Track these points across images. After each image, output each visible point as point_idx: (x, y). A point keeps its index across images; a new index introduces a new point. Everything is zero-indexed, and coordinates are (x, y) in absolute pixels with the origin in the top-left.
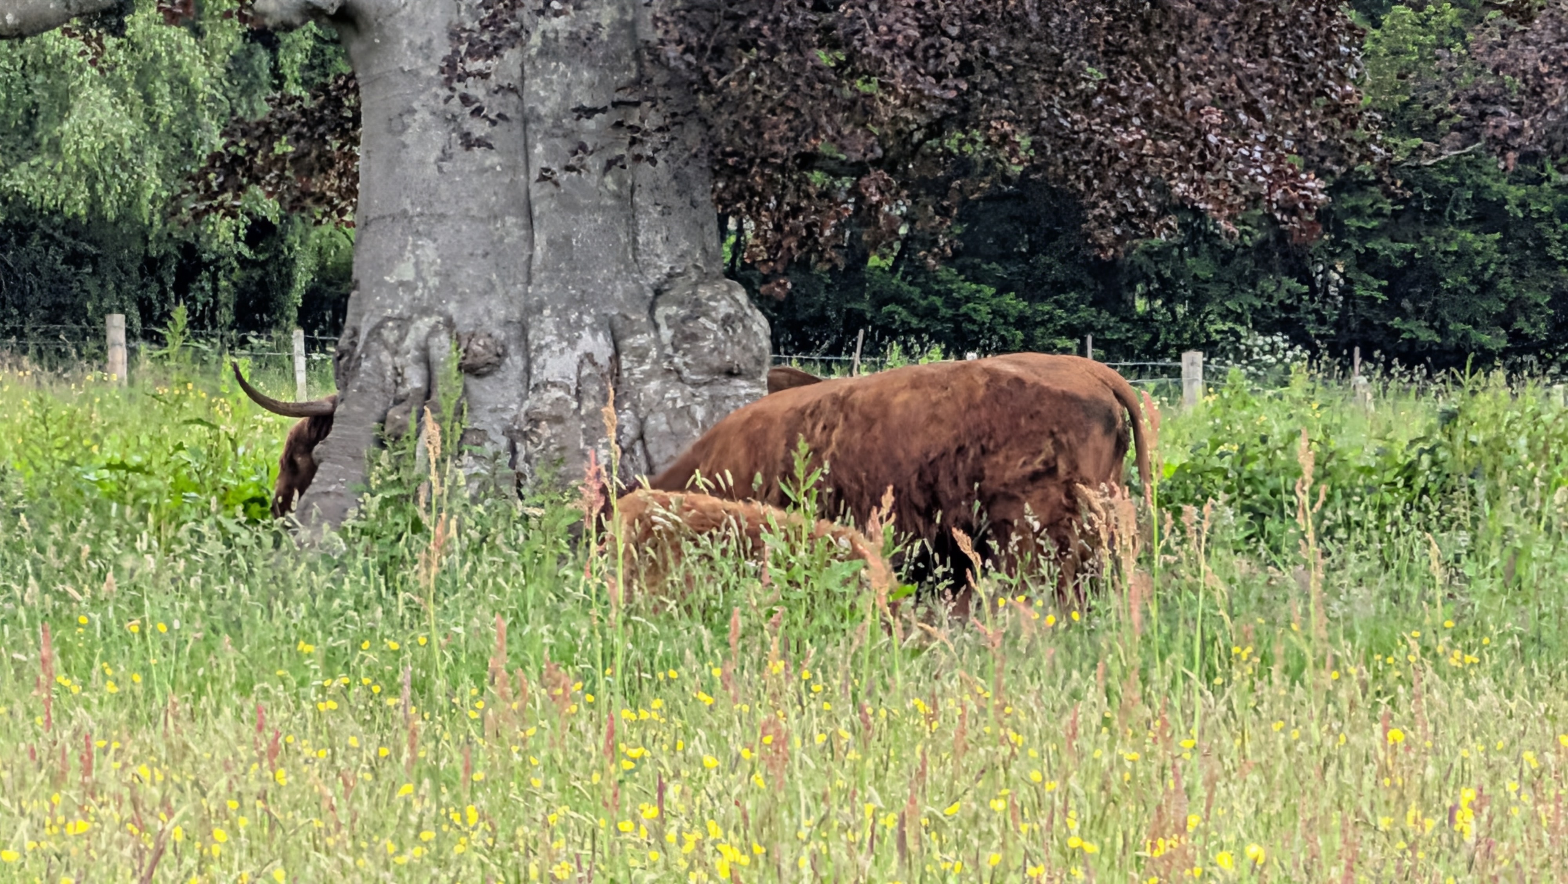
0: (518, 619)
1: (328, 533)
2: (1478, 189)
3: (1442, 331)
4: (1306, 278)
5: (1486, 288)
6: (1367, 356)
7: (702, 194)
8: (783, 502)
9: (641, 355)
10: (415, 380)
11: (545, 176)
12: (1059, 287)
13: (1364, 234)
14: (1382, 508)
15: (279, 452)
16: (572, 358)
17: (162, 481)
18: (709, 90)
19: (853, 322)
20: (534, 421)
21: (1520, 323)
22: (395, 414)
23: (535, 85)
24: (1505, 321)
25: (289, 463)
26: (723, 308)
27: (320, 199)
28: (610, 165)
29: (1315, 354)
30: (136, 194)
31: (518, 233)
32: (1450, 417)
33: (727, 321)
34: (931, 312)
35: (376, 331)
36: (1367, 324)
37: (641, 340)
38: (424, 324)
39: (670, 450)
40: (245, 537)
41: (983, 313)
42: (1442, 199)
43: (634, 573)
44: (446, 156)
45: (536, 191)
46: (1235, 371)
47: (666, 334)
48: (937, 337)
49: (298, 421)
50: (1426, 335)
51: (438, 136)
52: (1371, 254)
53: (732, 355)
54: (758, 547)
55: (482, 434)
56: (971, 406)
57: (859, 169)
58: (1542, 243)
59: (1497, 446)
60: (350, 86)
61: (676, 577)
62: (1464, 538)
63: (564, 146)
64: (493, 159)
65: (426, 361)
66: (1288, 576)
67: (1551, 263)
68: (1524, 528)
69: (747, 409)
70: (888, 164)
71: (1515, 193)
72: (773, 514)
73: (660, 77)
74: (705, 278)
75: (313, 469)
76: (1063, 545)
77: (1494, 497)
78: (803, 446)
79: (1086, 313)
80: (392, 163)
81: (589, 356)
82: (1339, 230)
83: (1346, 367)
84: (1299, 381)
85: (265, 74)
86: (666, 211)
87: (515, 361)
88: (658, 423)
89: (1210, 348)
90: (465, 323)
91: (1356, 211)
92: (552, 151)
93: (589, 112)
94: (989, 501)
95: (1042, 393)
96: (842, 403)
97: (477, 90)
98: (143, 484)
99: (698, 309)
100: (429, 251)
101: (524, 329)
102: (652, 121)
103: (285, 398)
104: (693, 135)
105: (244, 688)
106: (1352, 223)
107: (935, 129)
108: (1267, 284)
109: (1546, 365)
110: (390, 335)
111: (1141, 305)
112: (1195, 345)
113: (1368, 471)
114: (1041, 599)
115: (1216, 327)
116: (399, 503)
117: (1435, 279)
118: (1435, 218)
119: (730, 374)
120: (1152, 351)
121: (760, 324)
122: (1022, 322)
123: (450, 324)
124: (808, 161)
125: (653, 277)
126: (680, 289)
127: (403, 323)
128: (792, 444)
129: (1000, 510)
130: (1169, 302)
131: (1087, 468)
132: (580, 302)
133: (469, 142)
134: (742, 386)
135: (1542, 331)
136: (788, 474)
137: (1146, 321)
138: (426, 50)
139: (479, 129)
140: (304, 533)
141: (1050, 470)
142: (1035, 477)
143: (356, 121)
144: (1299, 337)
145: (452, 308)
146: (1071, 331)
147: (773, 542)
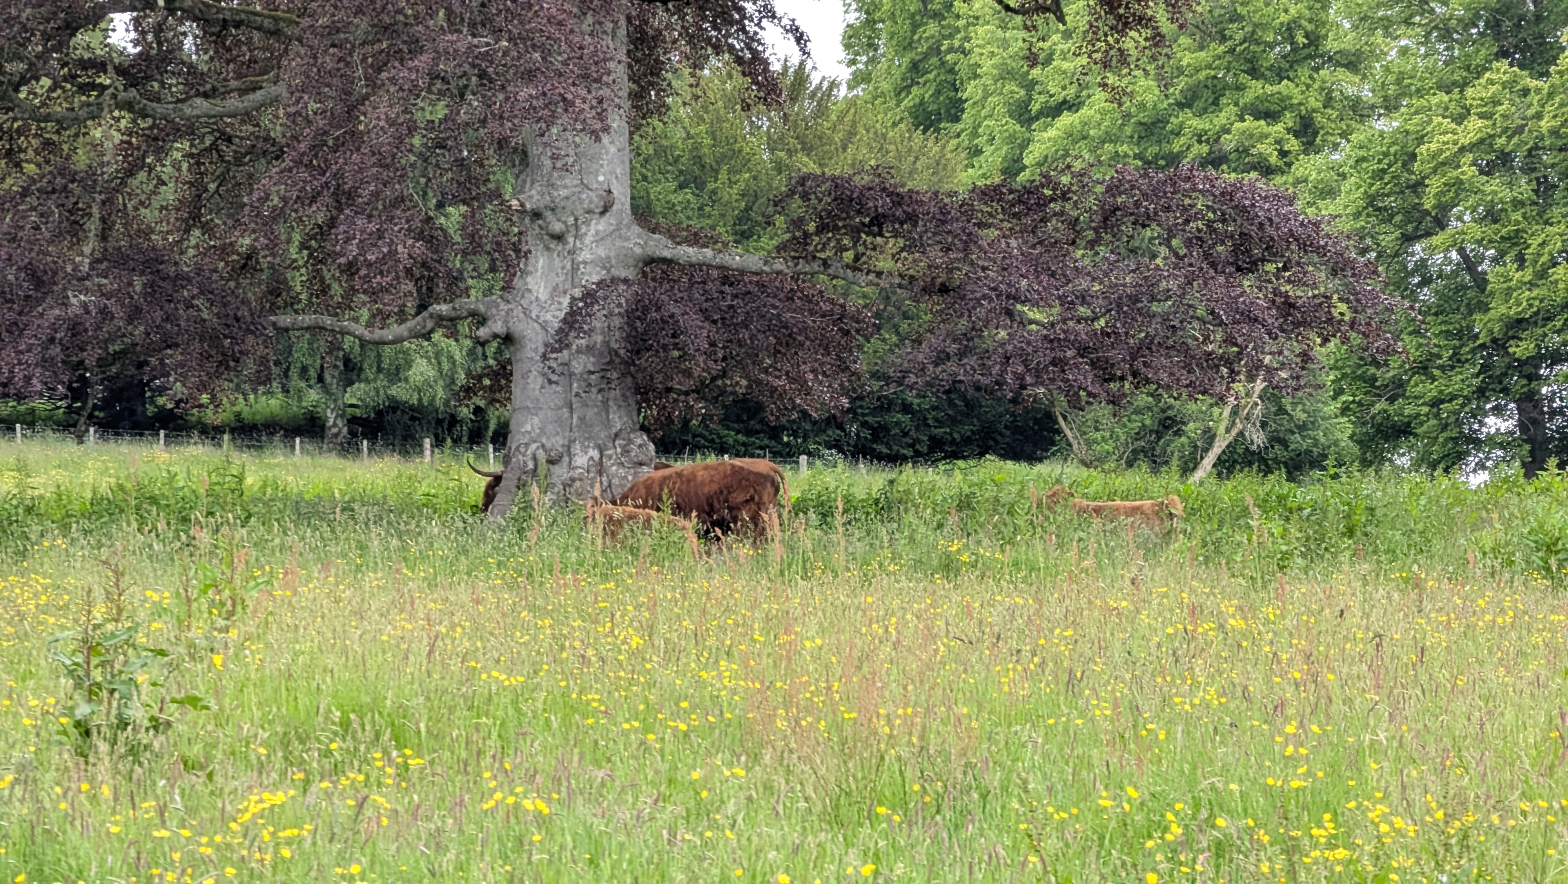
0: (566, 549)
1: (500, 519)
2: (903, 400)
3: (890, 449)
4: (843, 430)
5: (906, 434)
6: (864, 457)
7: (631, 401)
8: (658, 510)
9: (610, 457)
10: (531, 465)
11: (577, 395)
12: (757, 432)
13: (864, 415)
14: (868, 514)
15: (483, 489)
16: (586, 458)
17: (441, 500)
18: (634, 365)
19: (685, 443)
20: (573, 480)
21: (918, 447)
22: (524, 477)
23: (574, 363)
24: (912, 446)
25: (486, 493)
26: (639, 441)
27: (498, 401)
28: (600, 391)
29: (846, 456)
30: (434, 397)
31: (567, 415)
32: (891, 482)
33: (640, 446)
34: (712, 441)
35: (517, 448)
36: (864, 446)
37: (610, 452)
38: (534, 446)
39: (620, 490)
40: (470, 521)
41: (731, 441)
42: (891, 403)
43: (605, 534)
44: (542, 387)
45: (574, 400)
46: (818, 463)
47: (619, 450)
48: (715, 449)
49: (489, 479)
50: (885, 451)
51: (540, 380)
52: (866, 422)
53: (642, 458)
54: (650, 525)
55: (554, 485)
56: (725, 476)
57: (687, 393)
58: (925, 419)
59: (908, 492)
60: (509, 362)
61: (621, 536)
62: (895, 525)
63: (584, 384)
64: (559, 389)
65: (535, 458)
66: (834, 537)
67: (929, 425)
68: (916, 522)
69: (646, 476)
70: (697, 391)
71: (917, 401)
72: (654, 513)
73: (617, 360)
74: (633, 431)
75: (494, 496)
76: (756, 525)
77: (906, 511)
78: (666, 490)
79: (766, 441)
80: (524, 389)
81: (592, 458)
82: (855, 413)
83: (857, 461)
84: (840, 466)
85: (480, 355)
86: (620, 407)
87: (566, 459)
88: (615, 481)
89: (809, 454)
90: (548, 445)
91: (861, 407)
92: (579, 387)
93: (593, 373)
94: (730, 509)
95: (750, 472)
96: (679, 475)
97: (554, 365)
98: (435, 501)
99: (630, 441)
100: (536, 420)
101: (569, 447)
102: (615, 375)
103: (486, 470)
104: (629, 379)
105: (469, 574)
106: (859, 411)
107: (714, 379)
108: (830, 432)
109: (926, 461)
110: (522, 450)
111: (785, 439)
112: (804, 453)
113: (863, 500)
114: (748, 543)
115: (812, 447)
116: (524, 509)
117: (888, 430)
118: (889, 409)
119: (641, 464)
120: (791, 456)
121: (652, 447)
122: (744, 444)
123: (543, 446)
124: (669, 390)
125: (614, 430)
126: (624, 434)
127: (527, 445)
128: (661, 489)
129: (734, 513)
130: (795, 438)
131: (765, 498)
132: (588, 439)
133: (550, 382)
134: (645, 469)
135: (925, 449)
136: (660, 499)
137: (788, 444)
138: (536, 350)
139: (554, 378)
140: (491, 519)
141: (752, 498)
142: (747, 501)
143: (511, 374)
144: (841, 450)
145: (544, 440)
146: (761, 448)
147: (655, 524)
